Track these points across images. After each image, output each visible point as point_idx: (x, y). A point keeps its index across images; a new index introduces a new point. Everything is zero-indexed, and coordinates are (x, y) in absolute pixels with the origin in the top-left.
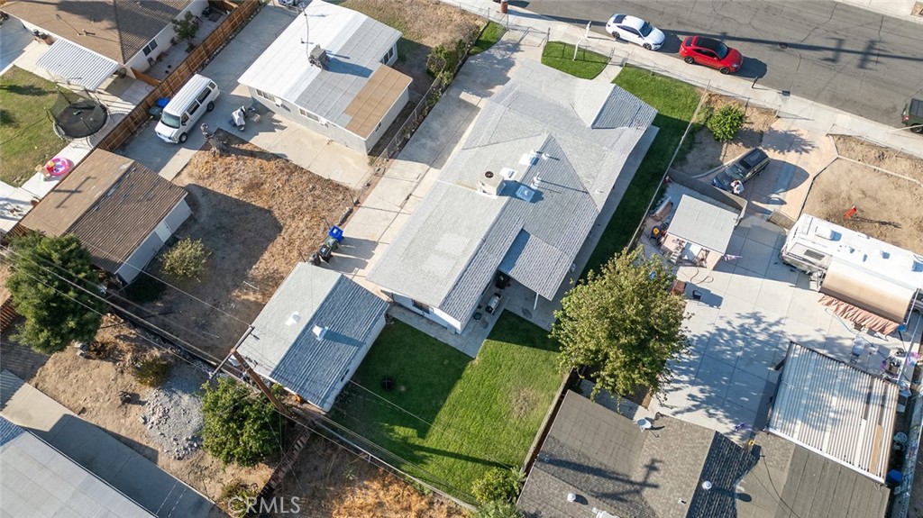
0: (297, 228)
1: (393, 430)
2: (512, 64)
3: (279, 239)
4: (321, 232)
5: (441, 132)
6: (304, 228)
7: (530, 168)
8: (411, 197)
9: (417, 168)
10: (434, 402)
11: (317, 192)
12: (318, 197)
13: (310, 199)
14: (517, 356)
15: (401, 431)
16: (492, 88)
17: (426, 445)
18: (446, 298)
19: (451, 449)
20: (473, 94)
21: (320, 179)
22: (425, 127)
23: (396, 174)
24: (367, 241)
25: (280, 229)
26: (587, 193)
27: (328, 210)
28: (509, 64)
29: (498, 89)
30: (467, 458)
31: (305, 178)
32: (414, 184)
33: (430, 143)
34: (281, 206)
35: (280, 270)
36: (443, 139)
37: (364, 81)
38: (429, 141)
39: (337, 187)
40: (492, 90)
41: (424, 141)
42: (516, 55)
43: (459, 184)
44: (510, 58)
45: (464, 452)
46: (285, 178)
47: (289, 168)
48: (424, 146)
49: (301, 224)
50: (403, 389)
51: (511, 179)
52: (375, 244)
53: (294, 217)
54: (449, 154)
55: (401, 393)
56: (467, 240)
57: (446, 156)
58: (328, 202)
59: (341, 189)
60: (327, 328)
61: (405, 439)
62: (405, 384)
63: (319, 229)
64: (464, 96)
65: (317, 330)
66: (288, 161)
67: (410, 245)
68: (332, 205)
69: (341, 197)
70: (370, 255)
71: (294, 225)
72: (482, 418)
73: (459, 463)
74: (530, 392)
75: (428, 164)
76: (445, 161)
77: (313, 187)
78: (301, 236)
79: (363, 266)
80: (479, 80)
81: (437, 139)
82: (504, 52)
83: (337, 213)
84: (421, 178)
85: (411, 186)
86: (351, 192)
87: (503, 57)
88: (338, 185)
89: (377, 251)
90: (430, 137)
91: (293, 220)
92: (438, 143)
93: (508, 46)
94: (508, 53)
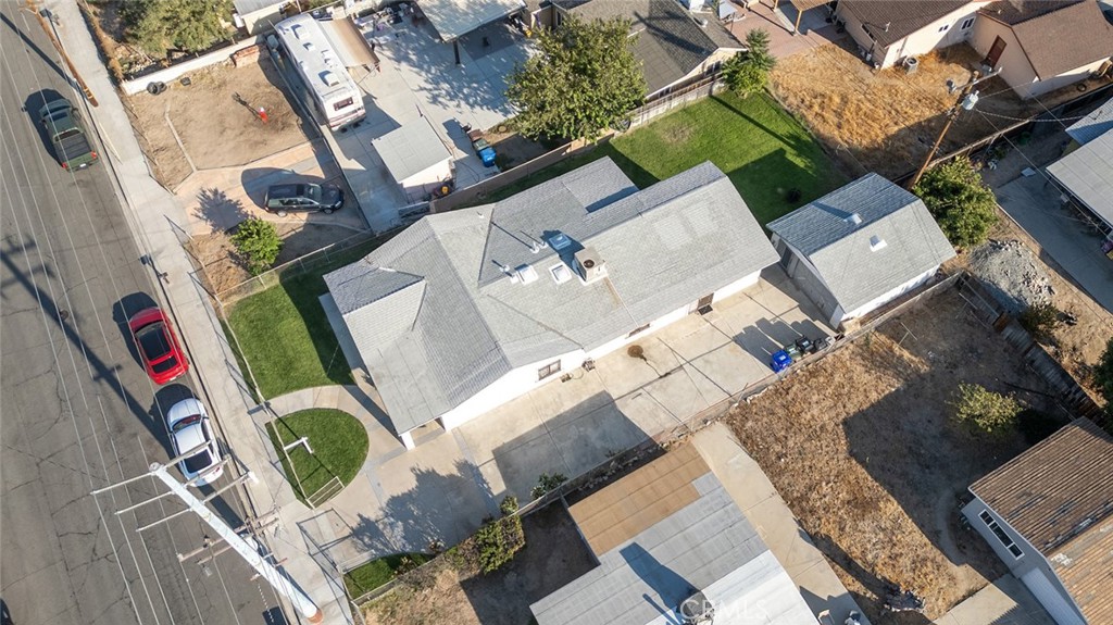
0: (822, 411)
1: (806, 166)
2: (394, 501)
3: (852, 409)
4: (794, 389)
5: (568, 444)
6: (815, 406)
7: (531, 264)
8: (662, 374)
9: (630, 410)
11: (778, 448)
12: (777, 440)
13: (791, 443)
14: (658, 167)
15: (800, 162)
16: (452, 476)
17: (782, 143)
18: (714, 181)
19: (762, 131)
20: (483, 483)
21: (766, 467)
22: (584, 465)
23: (662, 416)
24: (744, 348)
25: (845, 422)
26: (492, 222)
27: (773, 414)
28: (398, 506)
29: (446, 468)
30: (751, 120)
31: (785, 480)
32: (648, 388)
33: (593, 435)
34: (833, 456)
35: (863, 369)
36: (573, 432)
38: (593, 440)
39: (747, 441)
40: (455, 472)
41: (599, 445)
42: (372, 513)
43: (617, 301)
44: (387, 516)
45: (751, 125)
46: (814, 495)
47: (803, 510)
48: (603, 437)
49: (815, 412)
50: (780, 190)
51: (562, 263)
52: (737, 340)
53: (822, 428)
54: (579, 406)
55: (783, 187)
56: (656, 225)
57: (586, 405)
58: (769, 427)
59: (744, 436)
60: (846, 220)
61: (798, 156)
62: (776, 193)
63: (796, 394)
64: (498, 486)
65: (857, 219)
66: (799, 523)
68: (765, 420)
69: (750, 424)
70: (749, 329)
71: (826, 417)
72: (721, 139)
73: (761, 121)
74: (667, 138)
75: (614, 407)
76: (591, 398)
77: (779, 458)
78: (822, 397)
79: (762, 322)
80: (458, 501)
81: (580, 437)
82: (387, 532)
83: (763, 403)
84: (635, 393)
85: (654, 388)
86: (732, 424)
87: (391, 524)
88: (745, 443)
89: (739, 330)
90: (586, 445)
91: (824, 424)
92: (582, 429)
93: (371, 539)
94: (381, 527)
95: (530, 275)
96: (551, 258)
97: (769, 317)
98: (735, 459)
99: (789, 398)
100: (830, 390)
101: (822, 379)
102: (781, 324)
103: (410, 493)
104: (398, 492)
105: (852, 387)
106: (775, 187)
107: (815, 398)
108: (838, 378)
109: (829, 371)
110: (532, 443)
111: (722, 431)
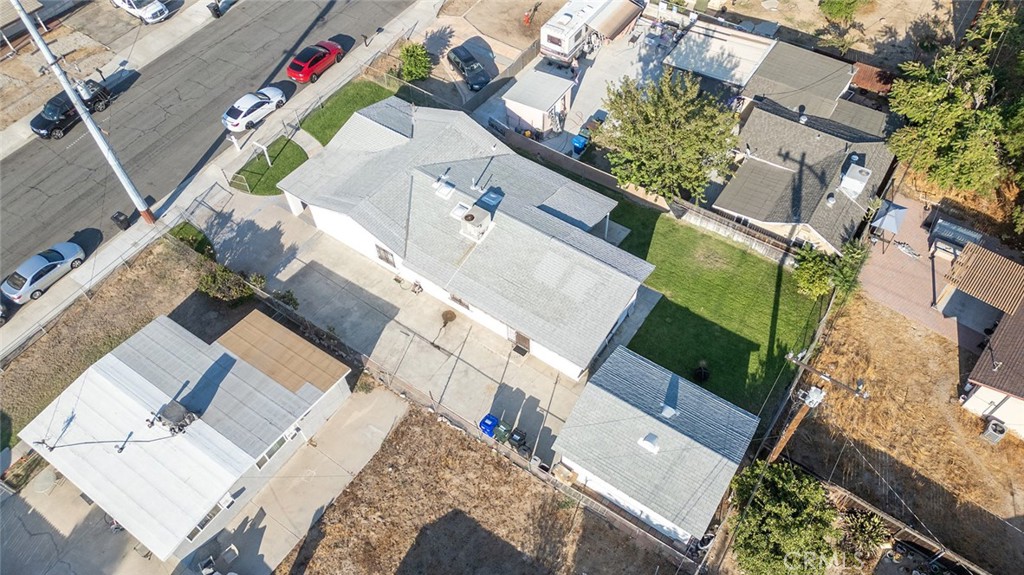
0: (459, 488)
1: (753, 375)
2: (251, 223)
3: (476, 515)
4: (473, 454)
5: (339, 304)
6: (462, 478)
7: (458, 190)
8: (436, 343)
9: (389, 335)
10: (717, 334)
11: (402, 461)
12: (411, 459)
13: (411, 470)
15: (754, 365)
16: (283, 246)
17: (767, 344)
18: (630, 276)
19: (769, 323)
20: (285, 266)
21: (377, 458)
23: (394, 359)
24: (496, 396)
25: (457, 513)
26: (493, 157)
27: (437, 445)
28: (247, 227)
29: (286, 241)
30: (776, 309)
31: (371, 479)
32: (417, 338)
33: (354, 317)
34: (416, 511)
35: (529, 510)
36: (350, 303)
37: (240, 365)
38: (349, 319)
39: (398, 434)
40: (287, 247)
41: (347, 325)
42: (236, 217)
43: (459, 262)
44: (238, 225)
45: (770, 311)
46: (364, 509)
47: (345, 504)
48: (354, 325)
49: (456, 481)
50: (704, 363)
52: (503, 387)
53: (441, 493)
54: (378, 298)
55: (709, 364)
56: (551, 253)
58: (421, 447)
59: (402, 429)
60: (662, 404)
61: (761, 363)
62: (696, 361)
63: (468, 457)
64: (284, 276)
65: (669, 413)
66: (331, 505)
67: (542, 317)
68: (428, 441)
69: (417, 429)
70: (520, 393)
71: (454, 493)
72: (730, 293)
73: (781, 317)
75: (385, 323)
76: (388, 303)
77: (392, 466)
78: (476, 481)
79: (534, 402)
80: (264, 258)
81: (349, 309)
82: (226, 229)
83: (444, 433)
84: (407, 331)
85: (419, 343)
86: (411, 415)
87: (233, 230)
88: (396, 432)
89: (514, 384)
90: (342, 317)
91: (445, 494)
92: (356, 308)
93: (218, 224)
94: (229, 225)
95: (444, 192)
96: (470, 198)
97: (543, 404)
98: (376, 430)
99: (461, 453)
100: (487, 487)
101: (496, 475)
102: (541, 418)
103: (258, 228)
104: (257, 222)
105: (503, 507)
106: (704, 358)
107: (471, 475)
108: (504, 489)
109: (509, 479)
110: (329, 282)
111: (401, 409)
